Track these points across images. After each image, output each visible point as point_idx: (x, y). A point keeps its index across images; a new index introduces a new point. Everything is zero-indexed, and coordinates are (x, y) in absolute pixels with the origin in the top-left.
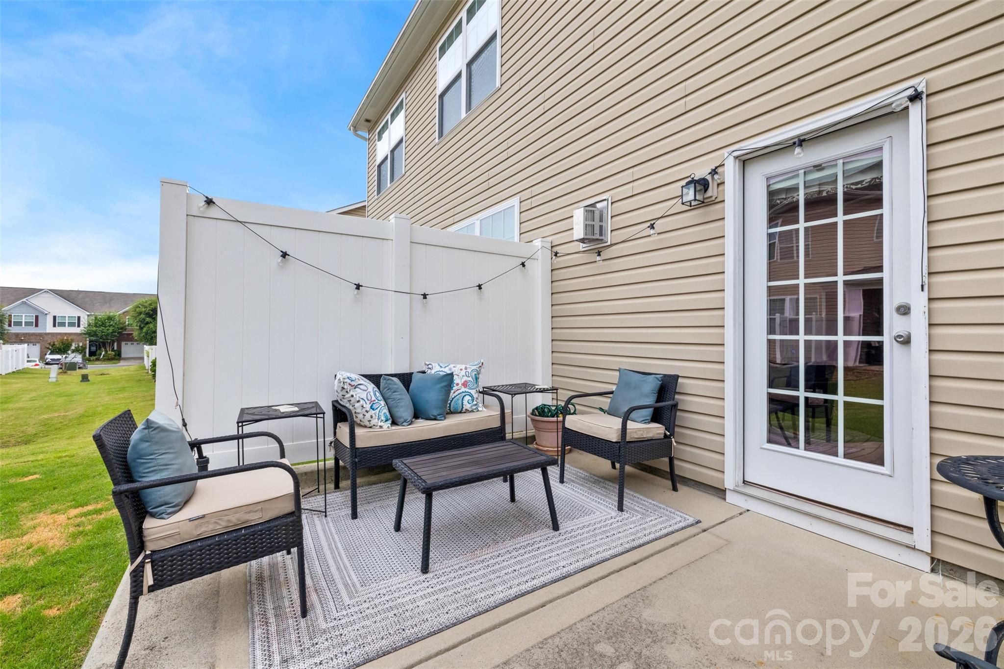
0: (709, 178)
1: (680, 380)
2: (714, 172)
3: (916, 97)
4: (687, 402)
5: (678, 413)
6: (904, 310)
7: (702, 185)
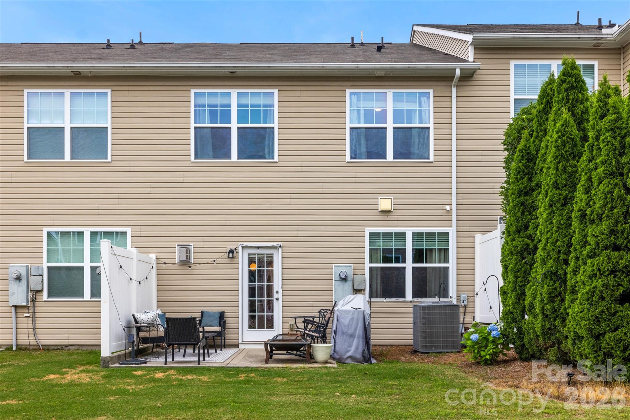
0: (234, 250)
1: (225, 313)
2: (235, 249)
3: (280, 247)
4: (228, 320)
5: (226, 324)
6: (277, 292)
7: (231, 251)
